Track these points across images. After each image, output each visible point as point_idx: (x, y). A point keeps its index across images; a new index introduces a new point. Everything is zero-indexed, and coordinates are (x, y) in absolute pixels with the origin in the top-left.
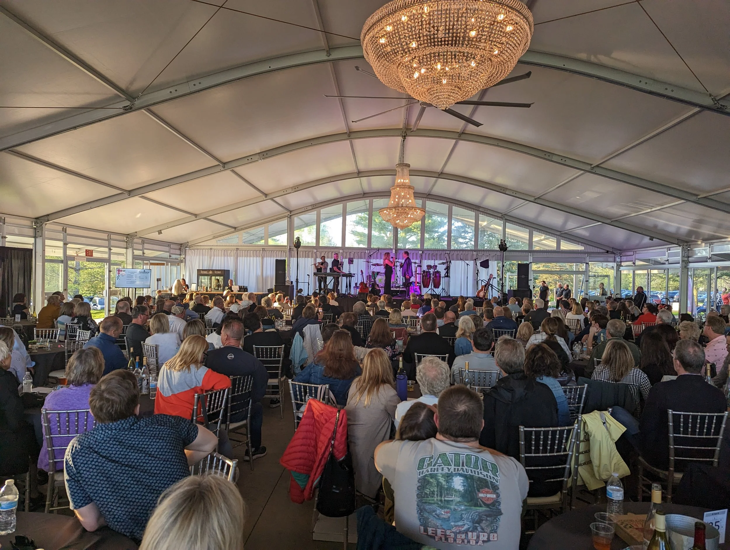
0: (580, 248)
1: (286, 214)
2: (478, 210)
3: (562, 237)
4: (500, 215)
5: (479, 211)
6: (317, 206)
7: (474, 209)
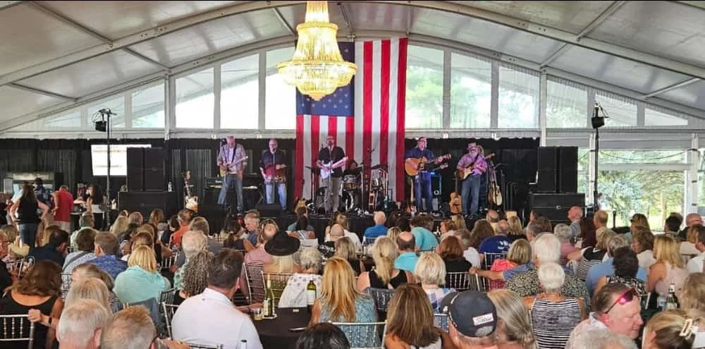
0: (681, 122)
1: (162, 74)
2: (496, 59)
3: (648, 103)
4: (537, 68)
5: (500, 60)
6: (215, 58)
7: (489, 57)
